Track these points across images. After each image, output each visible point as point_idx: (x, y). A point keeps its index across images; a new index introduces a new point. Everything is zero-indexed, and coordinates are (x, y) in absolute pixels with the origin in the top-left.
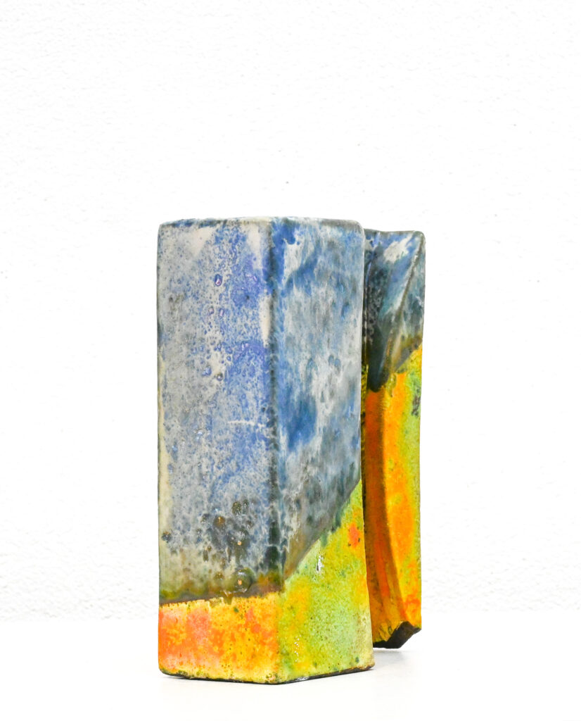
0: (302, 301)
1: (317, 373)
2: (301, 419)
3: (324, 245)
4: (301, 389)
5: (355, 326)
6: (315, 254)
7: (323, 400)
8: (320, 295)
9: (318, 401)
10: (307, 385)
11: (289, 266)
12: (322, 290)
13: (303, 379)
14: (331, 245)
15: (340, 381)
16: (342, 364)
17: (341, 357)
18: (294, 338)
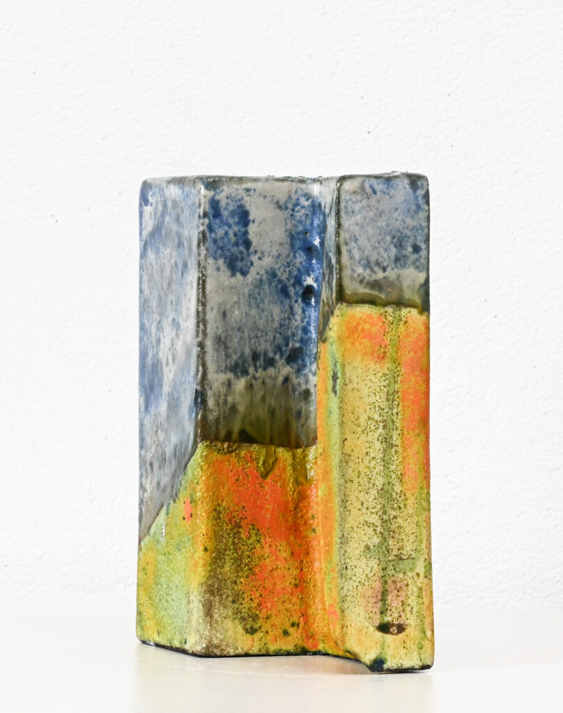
0: (154, 262)
1: (163, 336)
2: (153, 381)
3: (170, 204)
4: (153, 351)
5: (192, 287)
6: (163, 215)
7: (167, 365)
8: (166, 255)
9: (164, 364)
10: (157, 348)
11: (146, 228)
12: (168, 251)
13: (154, 341)
14: (175, 202)
15: (179, 346)
16: (182, 327)
17: (181, 321)
18: (149, 299)
